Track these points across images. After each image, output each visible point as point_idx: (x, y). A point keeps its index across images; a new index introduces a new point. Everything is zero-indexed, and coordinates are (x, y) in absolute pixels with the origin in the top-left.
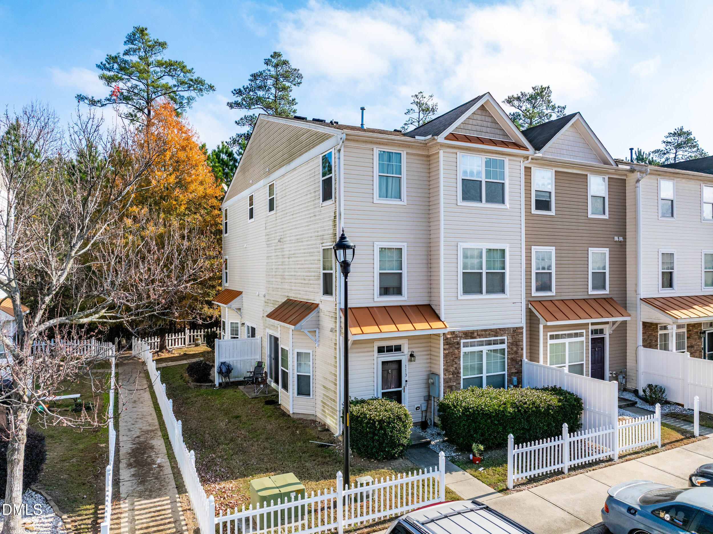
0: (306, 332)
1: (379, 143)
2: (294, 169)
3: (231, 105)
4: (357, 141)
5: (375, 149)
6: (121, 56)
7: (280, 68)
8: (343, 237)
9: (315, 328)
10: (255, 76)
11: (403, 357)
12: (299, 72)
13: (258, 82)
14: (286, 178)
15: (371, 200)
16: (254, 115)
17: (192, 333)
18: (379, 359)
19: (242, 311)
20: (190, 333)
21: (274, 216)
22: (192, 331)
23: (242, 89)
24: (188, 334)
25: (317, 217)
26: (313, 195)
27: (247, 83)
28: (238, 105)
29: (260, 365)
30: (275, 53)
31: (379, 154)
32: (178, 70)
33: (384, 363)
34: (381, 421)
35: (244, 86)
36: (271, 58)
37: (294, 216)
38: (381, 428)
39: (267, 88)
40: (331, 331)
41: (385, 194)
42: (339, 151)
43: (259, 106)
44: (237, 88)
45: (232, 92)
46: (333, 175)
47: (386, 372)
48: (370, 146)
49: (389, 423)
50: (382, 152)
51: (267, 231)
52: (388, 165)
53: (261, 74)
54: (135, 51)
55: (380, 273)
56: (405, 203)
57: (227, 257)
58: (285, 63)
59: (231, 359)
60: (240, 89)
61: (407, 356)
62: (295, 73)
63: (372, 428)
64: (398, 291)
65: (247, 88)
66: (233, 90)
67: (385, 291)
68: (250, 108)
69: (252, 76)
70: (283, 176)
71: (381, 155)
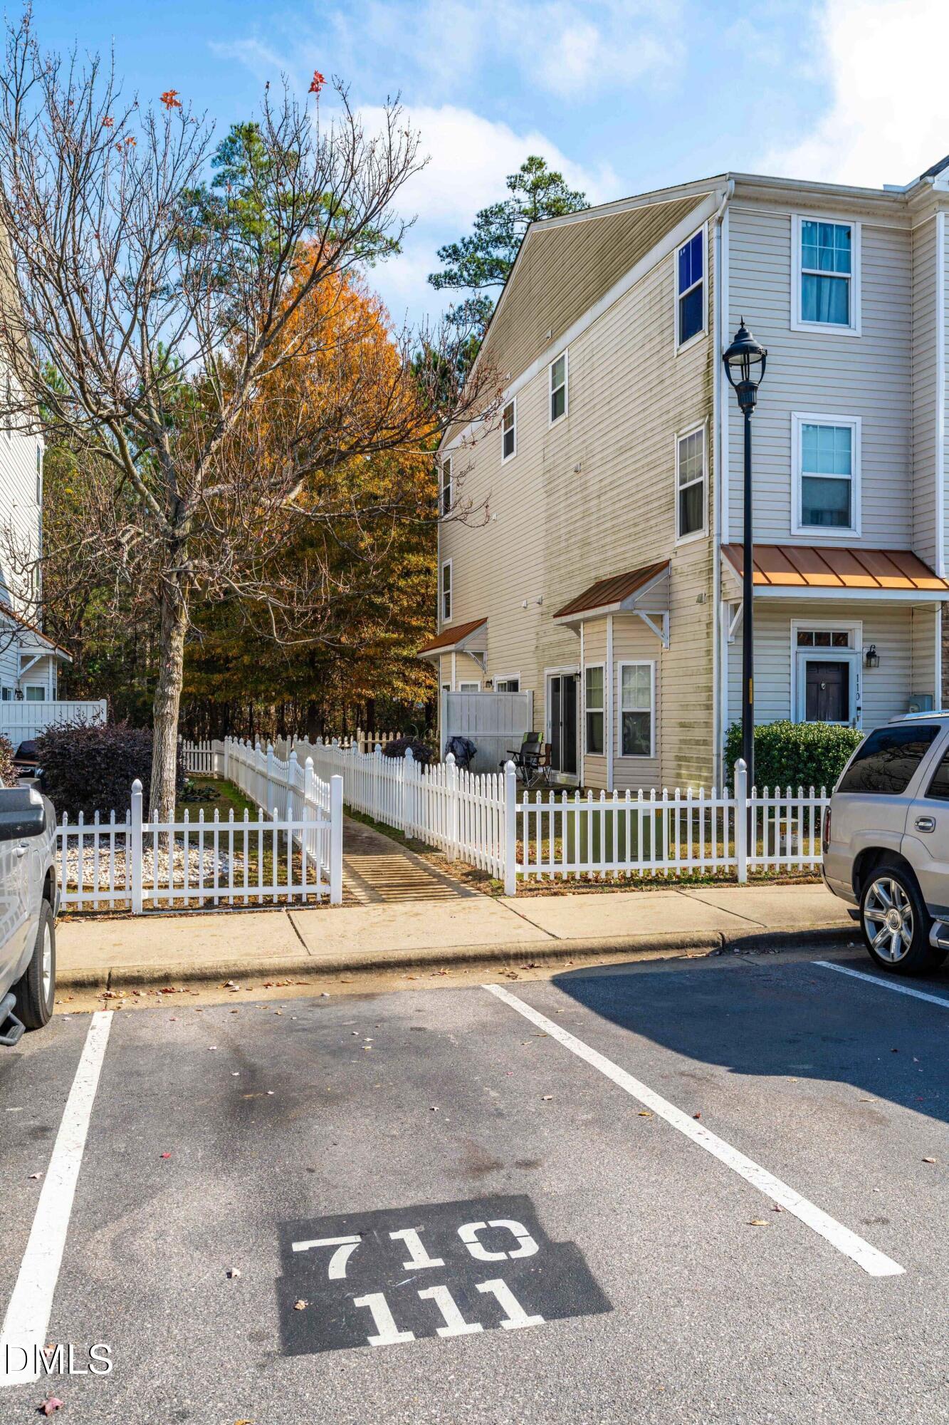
0: (643, 615)
1: (805, 206)
2: (612, 306)
3: (436, 281)
4: (757, 200)
5: (794, 217)
6: (209, 190)
7: (542, 194)
8: (742, 334)
9: (661, 609)
10: (487, 216)
11: (853, 655)
12: (585, 200)
13: (493, 228)
14: (592, 333)
15: (785, 324)
16: (486, 298)
17: (370, 740)
18: (801, 656)
19: (485, 658)
20: (366, 739)
21: (566, 423)
22: (370, 734)
23: (460, 245)
24: (363, 740)
25: (667, 382)
26: (658, 339)
27: (470, 232)
28: (451, 278)
29: (533, 738)
30: (531, 160)
31: (803, 229)
32: (324, 211)
33: (810, 665)
34: (811, 746)
35: (463, 239)
36: (522, 173)
37: (613, 404)
38: (811, 758)
39: (513, 241)
40: (700, 601)
41: (814, 312)
42: (720, 221)
43: (497, 280)
44: (448, 244)
45: (439, 253)
46: (704, 280)
47: (815, 687)
48: (782, 211)
49: (827, 749)
50: (809, 225)
51: (546, 464)
52: (822, 251)
53: (501, 210)
54: (234, 176)
55: (804, 478)
56: (858, 333)
57: (449, 561)
58: (555, 179)
59: (473, 733)
60: (454, 246)
61: (860, 656)
62: (575, 202)
63: (792, 759)
64: (843, 518)
65: (471, 242)
66: (440, 248)
67: (813, 517)
68: (477, 286)
69: (480, 215)
70: (587, 330)
71: (808, 230)
